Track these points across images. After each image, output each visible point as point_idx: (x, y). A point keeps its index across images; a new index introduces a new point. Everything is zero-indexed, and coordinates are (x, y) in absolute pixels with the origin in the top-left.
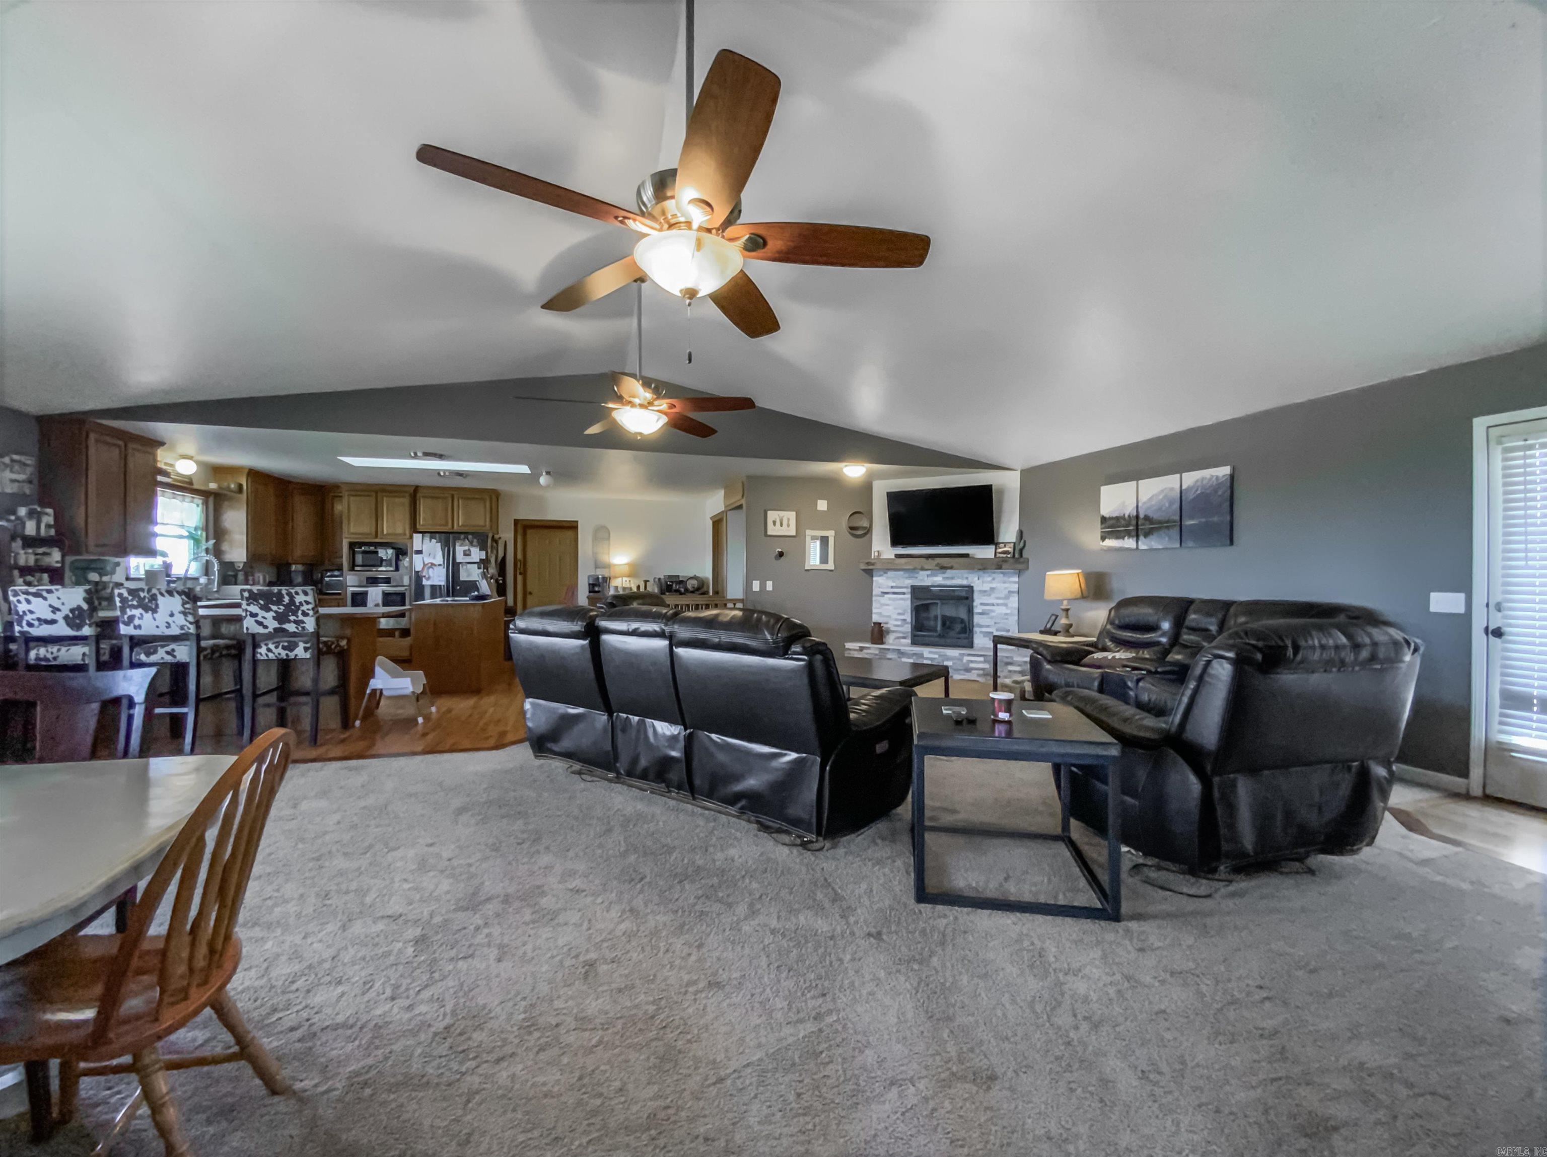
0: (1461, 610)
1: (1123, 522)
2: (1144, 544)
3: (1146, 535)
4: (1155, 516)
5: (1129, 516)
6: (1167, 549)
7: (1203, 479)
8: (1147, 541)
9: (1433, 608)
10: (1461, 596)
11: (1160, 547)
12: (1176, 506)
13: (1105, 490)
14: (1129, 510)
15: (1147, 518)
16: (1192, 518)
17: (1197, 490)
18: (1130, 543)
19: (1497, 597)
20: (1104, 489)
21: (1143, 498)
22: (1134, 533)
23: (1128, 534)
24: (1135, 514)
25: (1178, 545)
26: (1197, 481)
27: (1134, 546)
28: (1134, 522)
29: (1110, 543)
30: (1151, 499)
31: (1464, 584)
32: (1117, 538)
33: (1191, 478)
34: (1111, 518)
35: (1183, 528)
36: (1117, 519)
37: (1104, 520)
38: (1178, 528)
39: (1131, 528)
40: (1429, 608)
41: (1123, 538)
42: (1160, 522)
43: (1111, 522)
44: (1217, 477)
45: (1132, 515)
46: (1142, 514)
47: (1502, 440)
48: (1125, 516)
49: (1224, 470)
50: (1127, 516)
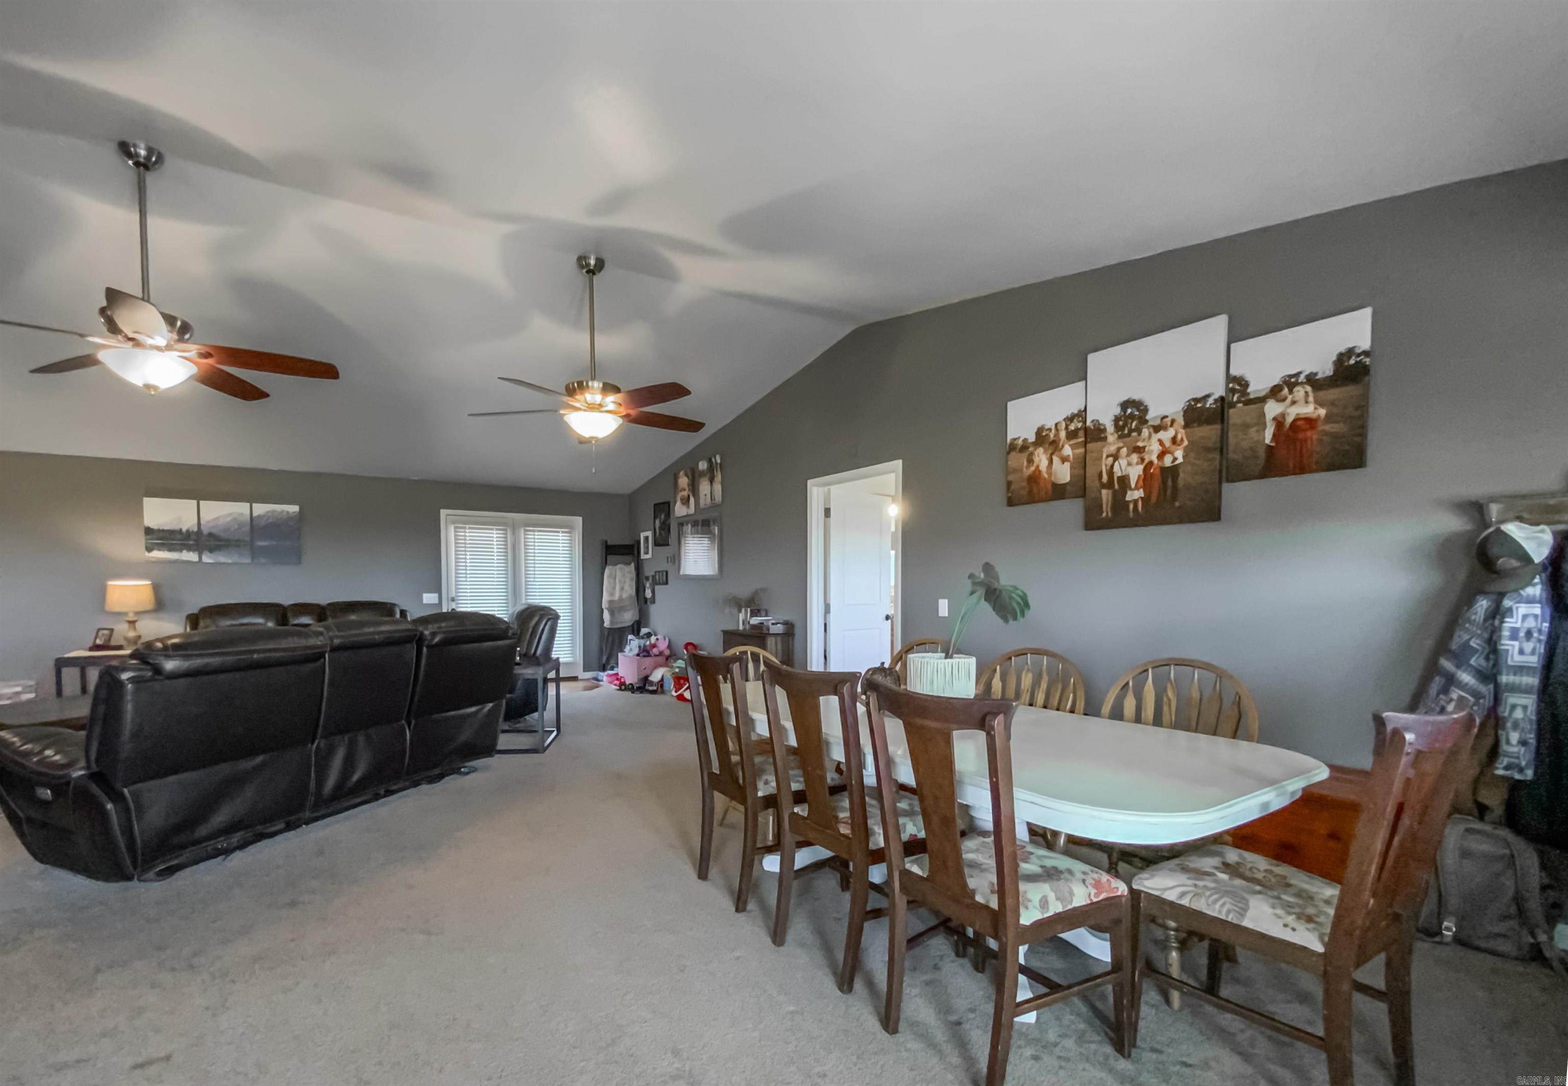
0: (437, 601)
1: (178, 536)
2: (207, 558)
3: (211, 551)
4: (223, 535)
5: (188, 531)
6: (235, 564)
7: (274, 511)
8: (212, 556)
9: (425, 601)
10: (436, 595)
11: (230, 561)
12: (248, 529)
13: (148, 502)
14: (188, 525)
15: (210, 534)
16: (265, 539)
17: (267, 520)
18: (192, 556)
19: (453, 594)
20: (146, 500)
21: (206, 517)
22: (195, 548)
23: (189, 548)
24: (196, 529)
25: (250, 562)
26: (268, 512)
27: (194, 559)
28: (195, 537)
29: (157, 554)
30: (217, 519)
31: (438, 589)
32: (170, 550)
33: (260, 509)
34: (159, 531)
35: (256, 547)
36: (171, 532)
37: (148, 531)
38: (249, 547)
39: (190, 542)
40: (422, 601)
41: (181, 551)
42: (227, 541)
43: (161, 535)
44: (288, 512)
45: (191, 530)
46: (205, 531)
47: (453, 522)
48: (181, 530)
49: (294, 509)
50: (184, 530)
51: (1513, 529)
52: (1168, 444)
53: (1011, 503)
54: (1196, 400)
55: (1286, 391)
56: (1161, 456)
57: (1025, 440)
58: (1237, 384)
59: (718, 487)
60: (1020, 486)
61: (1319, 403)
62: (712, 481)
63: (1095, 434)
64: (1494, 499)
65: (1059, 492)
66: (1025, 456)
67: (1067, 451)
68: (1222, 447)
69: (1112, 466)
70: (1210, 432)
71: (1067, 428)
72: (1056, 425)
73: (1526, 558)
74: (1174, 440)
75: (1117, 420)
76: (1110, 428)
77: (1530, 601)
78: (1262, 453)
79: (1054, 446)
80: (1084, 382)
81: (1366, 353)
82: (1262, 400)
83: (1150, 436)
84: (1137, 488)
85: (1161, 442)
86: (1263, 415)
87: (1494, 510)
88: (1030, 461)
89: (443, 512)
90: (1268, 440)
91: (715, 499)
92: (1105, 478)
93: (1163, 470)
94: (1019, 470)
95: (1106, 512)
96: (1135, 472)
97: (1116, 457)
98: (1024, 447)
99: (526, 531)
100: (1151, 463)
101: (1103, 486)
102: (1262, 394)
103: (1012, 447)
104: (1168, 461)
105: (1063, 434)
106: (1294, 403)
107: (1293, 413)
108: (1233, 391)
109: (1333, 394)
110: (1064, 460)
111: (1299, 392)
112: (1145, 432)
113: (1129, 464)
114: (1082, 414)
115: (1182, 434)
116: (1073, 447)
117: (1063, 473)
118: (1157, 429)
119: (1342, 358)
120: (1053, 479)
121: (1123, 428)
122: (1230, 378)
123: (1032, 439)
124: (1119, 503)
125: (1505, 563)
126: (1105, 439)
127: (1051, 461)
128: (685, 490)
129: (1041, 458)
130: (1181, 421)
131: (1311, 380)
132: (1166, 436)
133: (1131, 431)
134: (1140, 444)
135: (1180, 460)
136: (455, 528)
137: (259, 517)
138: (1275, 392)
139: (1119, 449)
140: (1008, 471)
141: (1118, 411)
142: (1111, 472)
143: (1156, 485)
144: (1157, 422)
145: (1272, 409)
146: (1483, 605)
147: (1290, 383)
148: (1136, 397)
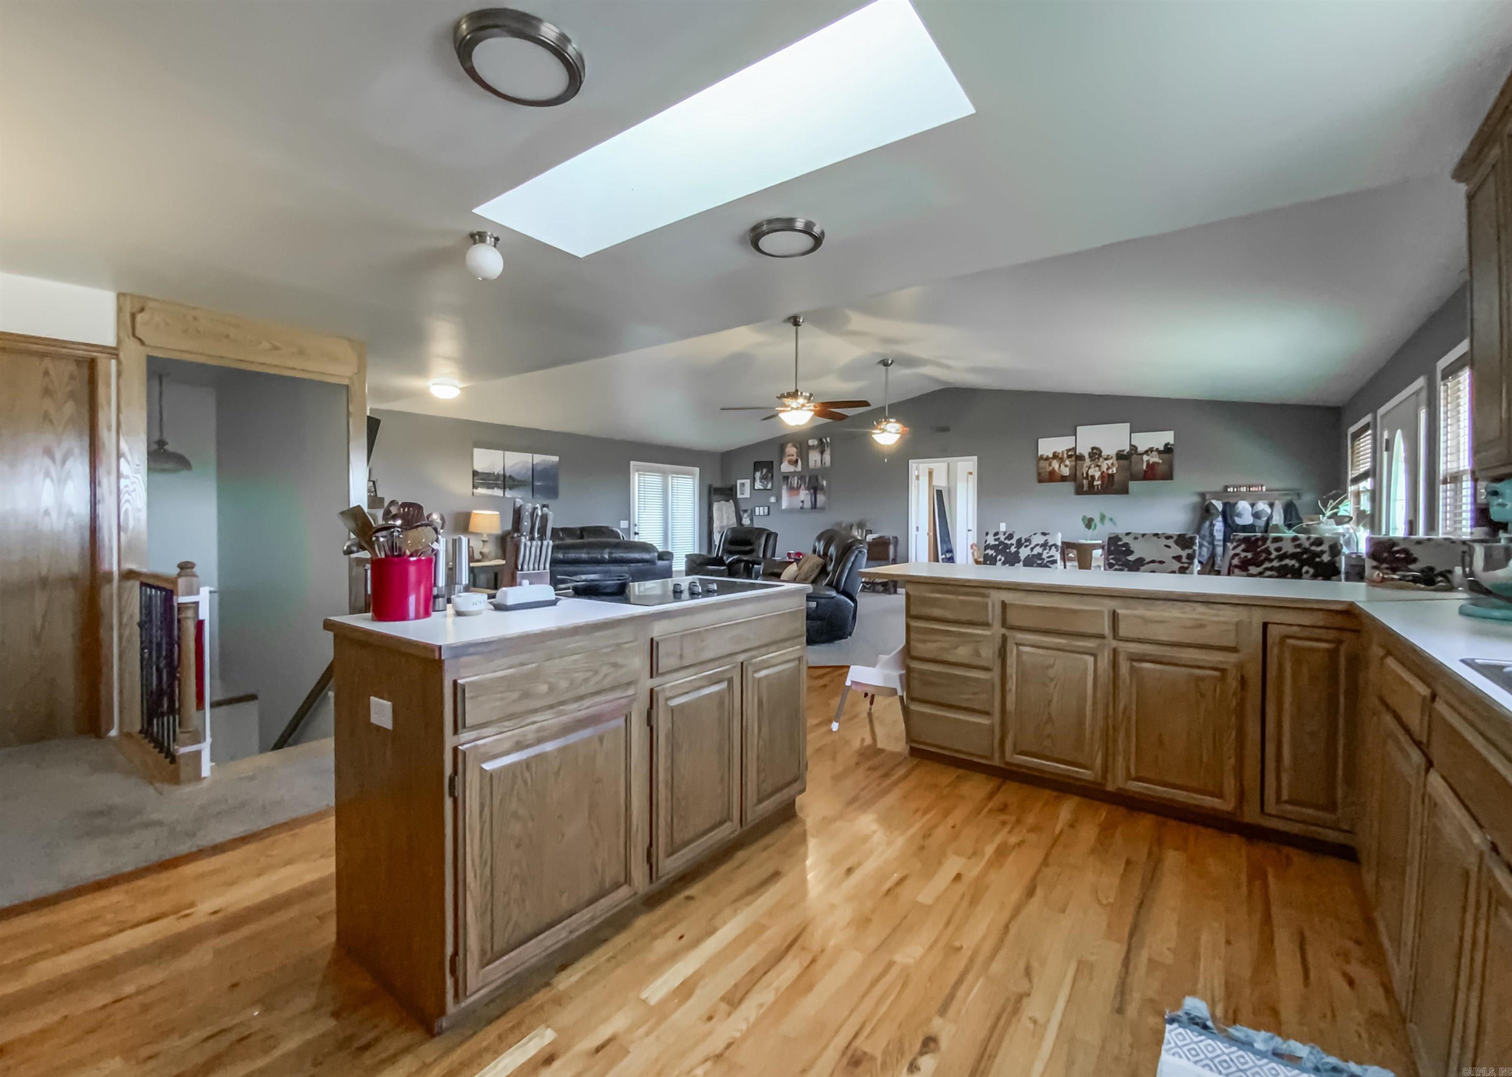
0: (628, 526)
1: (492, 478)
2: (509, 494)
3: (511, 488)
4: (517, 477)
5: (498, 474)
6: (524, 497)
7: (545, 460)
8: (511, 492)
9: (621, 526)
10: (627, 522)
11: (519, 496)
12: (530, 473)
13: (477, 452)
14: (498, 470)
15: (510, 476)
16: (539, 481)
17: (541, 466)
18: (498, 492)
19: (636, 521)
20: (475, 450)
21: (509, 464)
22: (502, 486)
23: (498, 486)
24: (502, 473)
25: (531, 497)
26: (541, 461)
27: (502, 495)
28: (502, 478)
29: (481, 491)
30: (514, 465)
31: (628, 518)
32: (488, 488)
33: (539, 458)
34: (483, 473)
35: (534, 487)
36: (487, 474)
37: (475, 473)
38: (531, 487)
39: (500, 482)
41: (493, 488)
42: (520, 481)
43: (483, 476)
44: (551, 461)
45: (500, 473)
46: (508, 474)
47: (638, 471)
48: (494, 473)
49: (556, 459)
50: (496, 473)
51: (1214, 502)
52: (1110, 465)
53: (1040, 481)
54: (1121, 451)
55: (1149, 452)
56: (1108, 469)
57: (1047, 456)
58: (1134, 448)
59: (827, 457)
60: (1045, 475)
61: (1160, 458)
62: (822, 452)
63: (1080, 458)
64: (1208, 493)
65: (1064, 479)
66: (1047, 462)
67: (1067, 462)
68: (1129, 468)
69: (1088, 471)
70: (1124, 462)
71: (1067, 453)
72: (1062, 452)
73: (1217, 509)
74: (1112, 464)
75: (1090, 454)
76: (1087, 456)
77: (1219, 522)
78: (1143, 473)
79: (1061, 460)
80: (1074, 437)
81: (1173, 445)
82: (1142, 454)
83: (1103, 462)
84: (1098, 480)
85: (1107, 464)
86: (1142, 459)
87: (1208, 496)
88: (1050, 465)
89: (632, 463)
90: (1144, 467)
91: (825, 464)
92: (1085, 475)
93: (1109, 475)
94: (1044, 468)
95: (1086, 488)
96: (1097, 474)
97: (1089, 468)
98: (1047, 459)
99: (672, 477)
100: (1103, 472)
101: (1084, 478)
102: (1142, 452)
103: (1041, 458)
104: (1110, 472)
105: (1065, 456)
106: (1152, 457)
107: (1152, 460)
108: (1132, 450)
109: (1163, 456)
110: (1066, 466)
111: (1155, 453)
112: (1101, 459)
113: (1095, 471)
114: (1074, 449)
115: (1115, 462)
116: (1070, 462)
117: (1066, 472)
118: (1106, 459)
119: (1167, 445)
120: (1061, 473)
121: (1093, 456)
122: (1131, 445)
123: (1051, 456)
124: (1091, 485)
125: (1213, 511)
126: (1085, 460)
127: (1060, 466)
128: (793, 455)
129: (1055, 464)
130: (1115, 457)
131: (1157, 450)
132: (1109, 462)
133: (1095, 459)
134: (1099, 464)
135: (1115, 472)
136: (639, 475)
137: (537, 464)
138: (1146, 452)
139: (1090, 465)
140: (1038, 468)
141: (1090, 450)
142: (1087, 474)
143: (1106, 479)
144: (1106, 457)
145: (1145, 458)
146: (1207, 524)
147: (1151, 450)
148: (1097, 446)
